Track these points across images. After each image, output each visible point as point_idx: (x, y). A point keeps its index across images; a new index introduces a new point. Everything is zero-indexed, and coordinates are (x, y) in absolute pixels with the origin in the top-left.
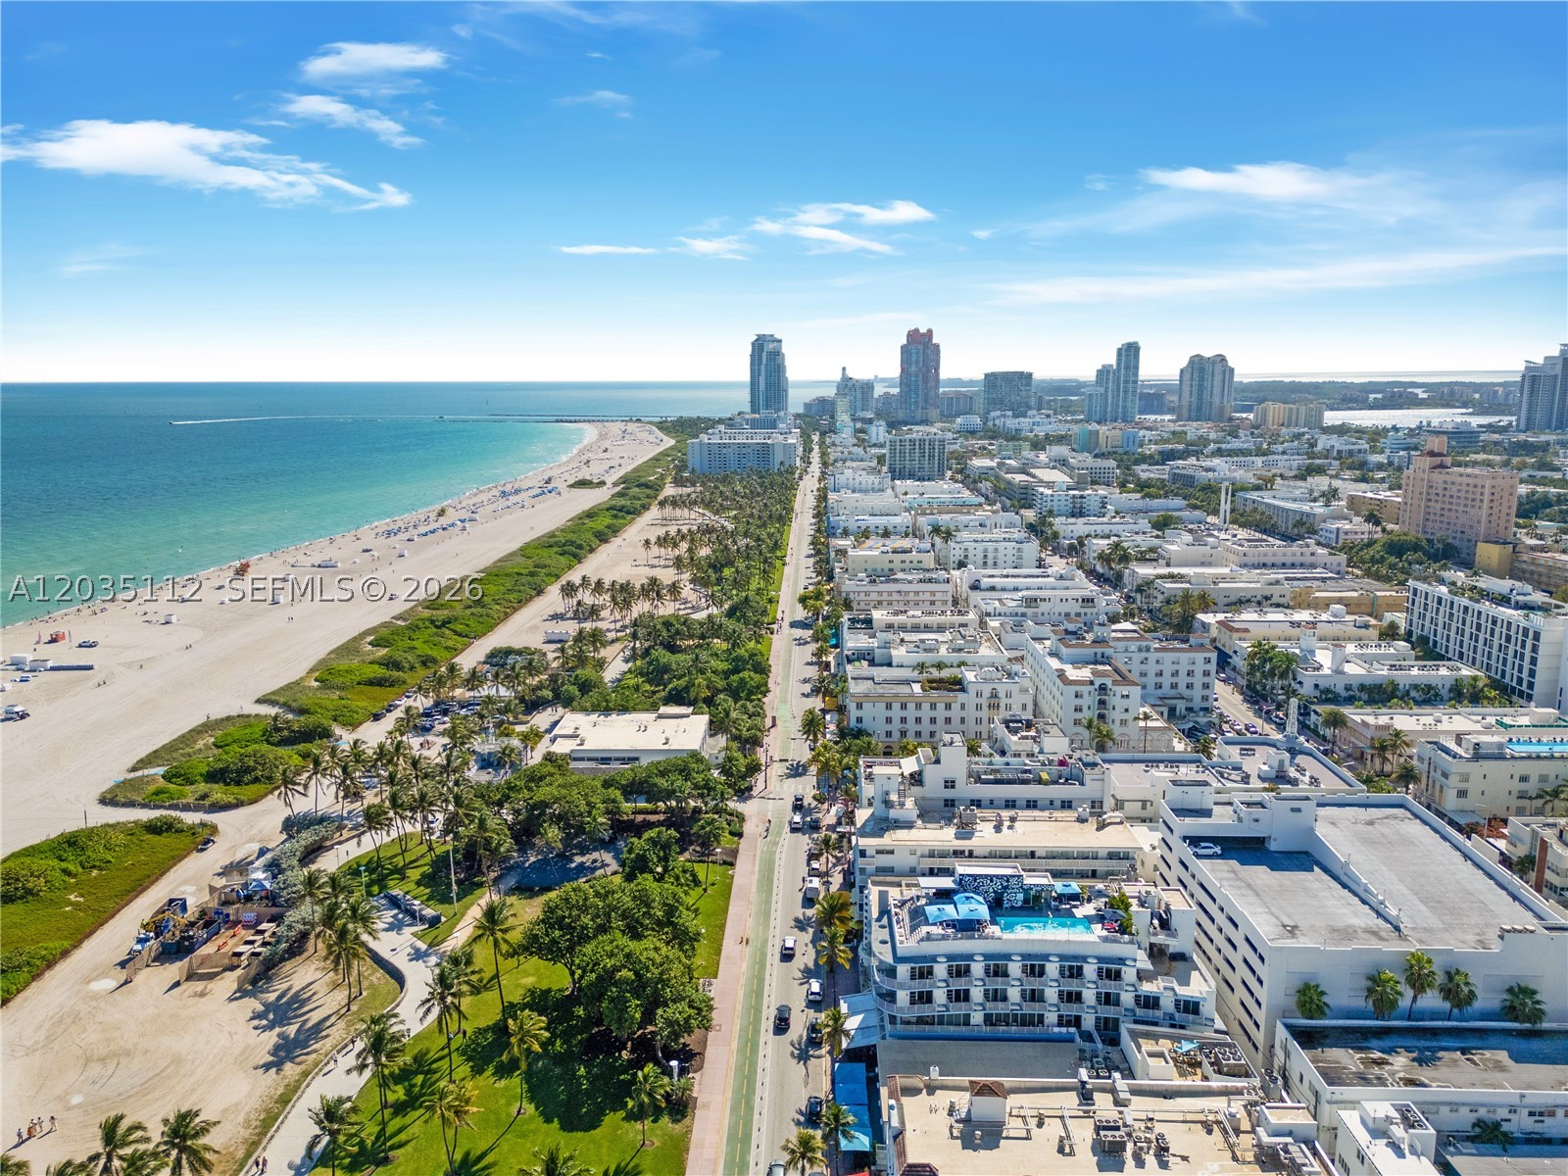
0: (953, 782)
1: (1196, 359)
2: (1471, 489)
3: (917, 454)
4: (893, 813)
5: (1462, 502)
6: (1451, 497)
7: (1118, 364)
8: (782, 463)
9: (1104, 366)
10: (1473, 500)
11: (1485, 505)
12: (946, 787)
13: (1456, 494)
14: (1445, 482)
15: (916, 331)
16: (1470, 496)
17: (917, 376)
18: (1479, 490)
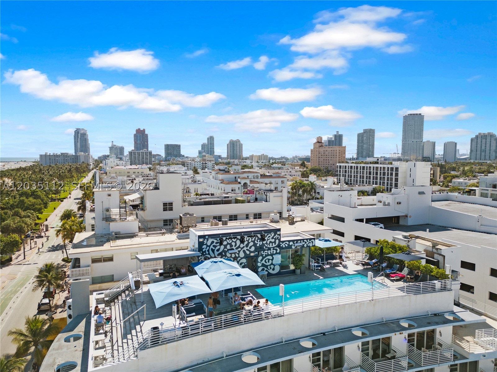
0: (171, 204)
1: (231, 141)
2: (332, 152)
3: (141, 158)
4: (114, 227)
5: (330, 156)
6: (326, 155)
7: (208, 143)
8: (83, 162)
9: (203, 143)
10: (334, 155)
11: (338, 156)
12: (165, 210)
13: (328, 154)
14: (324, 151)
15: (139, 129)
16: (332, 154)
17: (140, 144)
18: (335, 152)
